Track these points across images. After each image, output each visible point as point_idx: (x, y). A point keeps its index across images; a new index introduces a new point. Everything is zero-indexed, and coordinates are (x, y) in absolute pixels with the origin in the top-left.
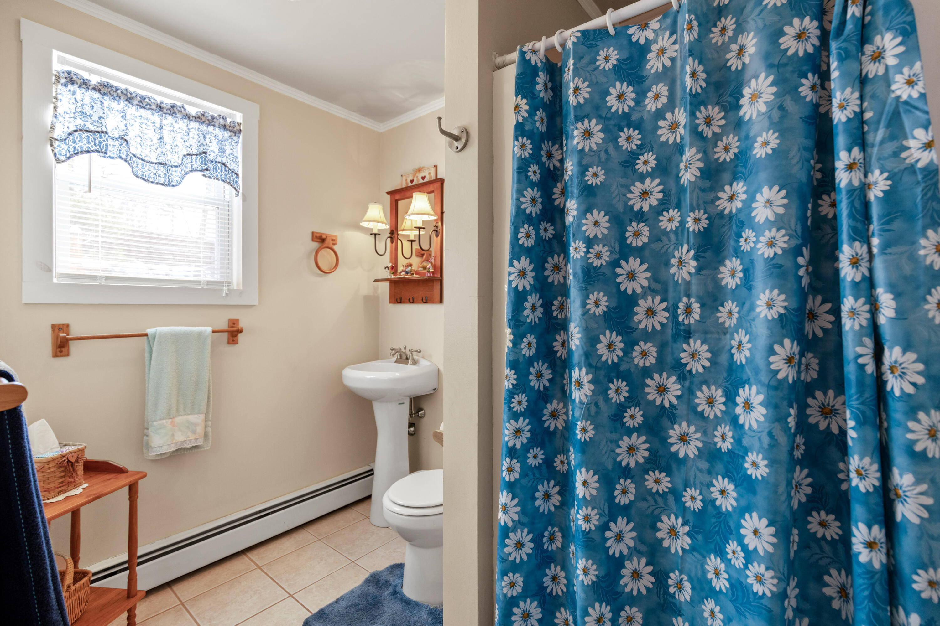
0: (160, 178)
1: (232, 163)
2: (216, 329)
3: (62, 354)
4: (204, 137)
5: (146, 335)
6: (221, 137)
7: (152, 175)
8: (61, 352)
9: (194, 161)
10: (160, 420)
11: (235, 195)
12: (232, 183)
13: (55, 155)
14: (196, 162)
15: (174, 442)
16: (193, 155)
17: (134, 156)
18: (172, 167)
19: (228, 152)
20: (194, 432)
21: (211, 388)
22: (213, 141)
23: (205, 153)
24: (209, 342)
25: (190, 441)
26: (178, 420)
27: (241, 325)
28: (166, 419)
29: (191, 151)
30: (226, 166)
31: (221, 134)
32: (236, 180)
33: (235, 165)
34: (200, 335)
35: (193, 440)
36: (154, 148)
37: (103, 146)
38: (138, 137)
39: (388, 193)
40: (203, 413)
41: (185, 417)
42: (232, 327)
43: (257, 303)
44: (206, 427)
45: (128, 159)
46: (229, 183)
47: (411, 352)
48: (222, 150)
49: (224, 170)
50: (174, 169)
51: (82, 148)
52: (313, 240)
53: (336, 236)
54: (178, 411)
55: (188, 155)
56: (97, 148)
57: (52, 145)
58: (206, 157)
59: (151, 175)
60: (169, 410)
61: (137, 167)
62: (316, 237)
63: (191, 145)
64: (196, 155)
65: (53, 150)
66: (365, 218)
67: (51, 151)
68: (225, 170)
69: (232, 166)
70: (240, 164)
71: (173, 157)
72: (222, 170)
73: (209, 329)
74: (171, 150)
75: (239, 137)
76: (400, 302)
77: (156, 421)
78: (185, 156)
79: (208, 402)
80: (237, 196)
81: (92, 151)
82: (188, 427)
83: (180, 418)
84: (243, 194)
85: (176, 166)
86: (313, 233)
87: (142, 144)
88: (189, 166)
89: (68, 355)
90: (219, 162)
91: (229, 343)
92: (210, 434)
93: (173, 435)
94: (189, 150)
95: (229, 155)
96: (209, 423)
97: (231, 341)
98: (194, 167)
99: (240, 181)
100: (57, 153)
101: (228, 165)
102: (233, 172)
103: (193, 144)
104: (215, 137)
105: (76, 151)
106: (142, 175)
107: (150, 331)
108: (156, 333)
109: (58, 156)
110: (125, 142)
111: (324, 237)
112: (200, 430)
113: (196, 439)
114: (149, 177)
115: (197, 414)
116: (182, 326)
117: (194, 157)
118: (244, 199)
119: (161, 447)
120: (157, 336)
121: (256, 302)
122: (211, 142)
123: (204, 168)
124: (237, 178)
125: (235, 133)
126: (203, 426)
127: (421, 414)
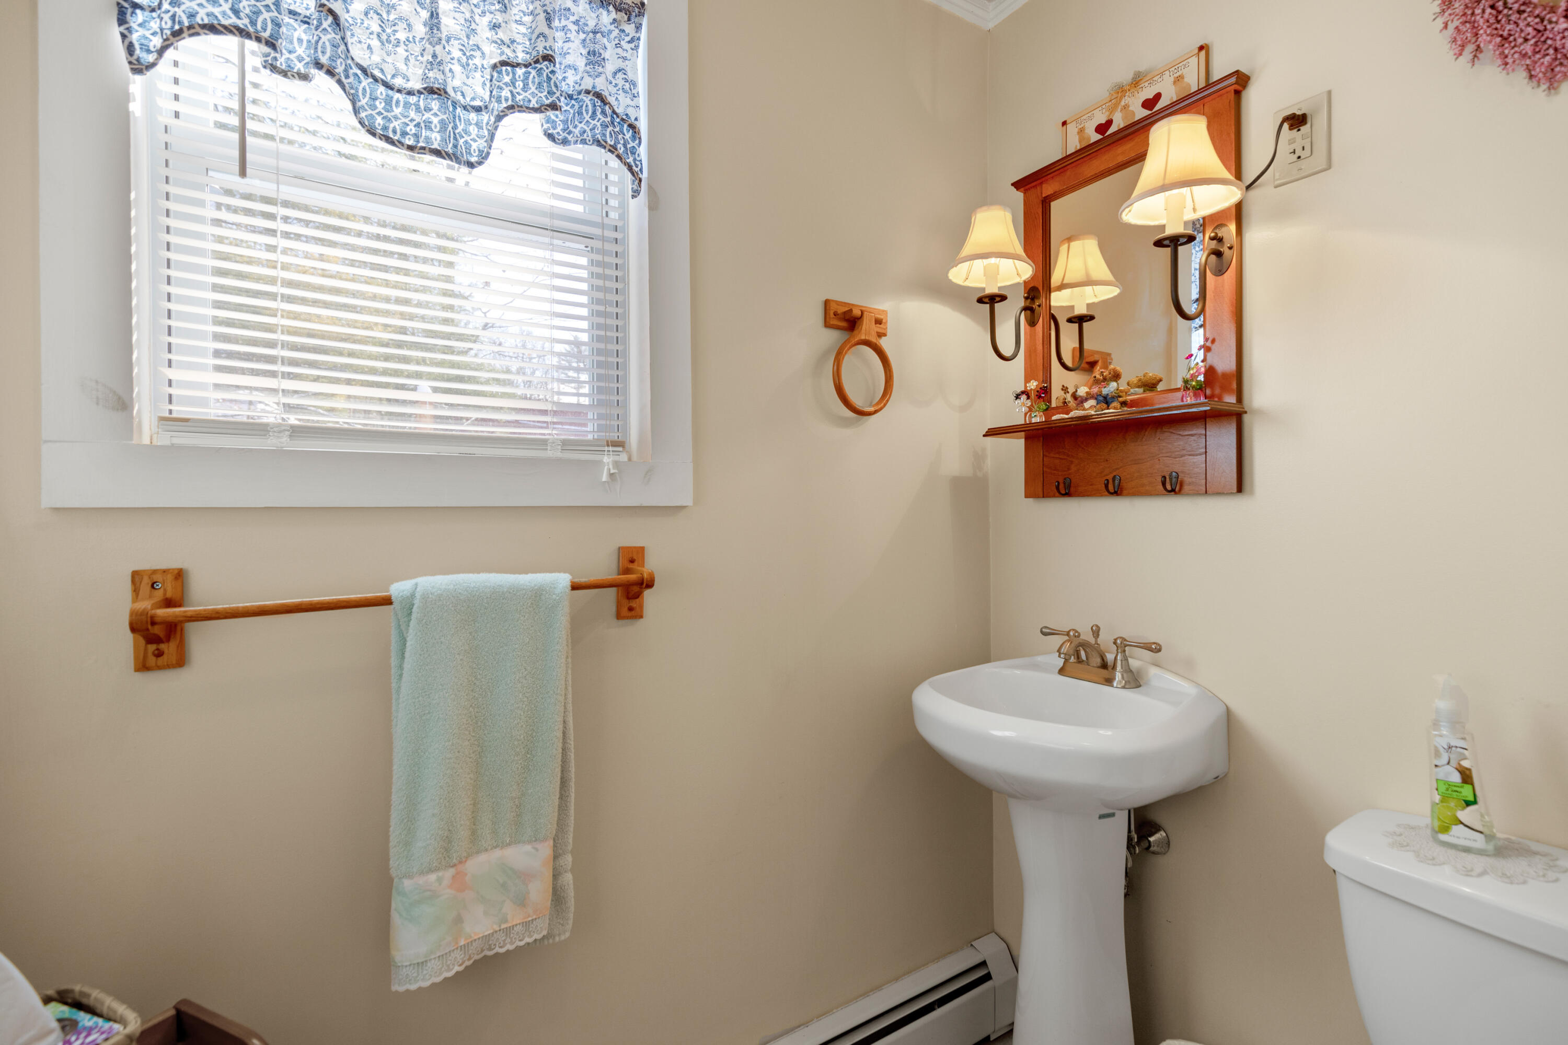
0: (428, 133)
1: (622, 96)
2: (583, 580)
3: (160, 661)
4: (549, 20)
5: (387, 601)
6: (592, 24)
7: (411, 129)
8: (159, 654)
9: (520, 84)
10: (422, 873)
11: (630, 193)
12: (620, 147)
13: (130, 49)
14: (525, 88)
15: (462, 943)
16: (518, 65)
17: (364, 71)
18: (465, 108)
19: (610, 67)
20: (521, 901)
21: (572, 756)
22: (572, 35)
23: (548, 58)
24: (562, 619)
25: (508, 931)
26: (478, 865)
27: (652, 564)
28: (437, 869)
29: (511, 55)
30: (604, 102)
31: (594, 15)
32: (631, 144)
33: (628, 101)
34: (538, 595)
35: (519, 928)
36: (417, 49)
37: (265, 22)
38: (371, 13)
39: (1017, 185)
40: (545, 839)
41: (497, 853)
42: (627, 571)
43: (688, 502)
44: (556, 876)
45: (340, 69)
46: (613, 149)
47: (1122, 645)
48: (594, 58)
49: (599, 110)
50: (473, 116)
51: (192, 16)
52: (827, 325)
53: (885, 312)
54: (474, 836)
55: (504, 63)
56: (240, 23)
57: (122, 21)
58: (553, 72)
59: (408, 129)
60: (448, 840)
61: (374, 107)
62: (835, 314)
63: (513, 42)
64: (526, 66)
65: (124, 36)
66: (967, 250)
67: (119, 38)
68: (604, 113)
69: (621, 104)
70: (642, 101)
71: (469, 82)
72: (594, 113)
73: (563, 580)
74: (464, 59)
75: (638, 28)
76: (1068, 494)
77: (410, 877)
78: (494, 67)
79: (563, 797)
80: (636, 193)
81: (225, 27)
82: (504, 885)
83: (483, 857)
84: (650, 188)
85: (478, 110)
86: (827, 303)
87: (384, 37)
88: (506, 93)
89: (181, 662)
90: (588, 92)
91: (619, 616)
92: (571, 893)
93: (459, 920)
94: (508, 51)
95: (615, 73)
96: (569, 859)
97: (625, 611)
98: (519, 98)
99: (643, 151)
100: (137, 46)
101: (611, 100)
102: (623, 120)
103: (519, 39)
104: (576, 23)
105: (177, 27)
106: (385, 128)
107: (398, 589)
108: (413, 595)
109: (138, 52)
110: (330, 19)
111: (857, 312)
112: (539, 892)
113: (526, 924)
114: (404, 134)
115: (530, 842)
116: (490, 571)
117: (520, 71)
118: (653, 206)
119: (422, 964)
120: (417, 602)
121: (686, 499)
122: (568, 40)
123: (547, 102)
124: (634, 138)
125: (628, 12)
126: (548, 874)
127: (1158, 842)
